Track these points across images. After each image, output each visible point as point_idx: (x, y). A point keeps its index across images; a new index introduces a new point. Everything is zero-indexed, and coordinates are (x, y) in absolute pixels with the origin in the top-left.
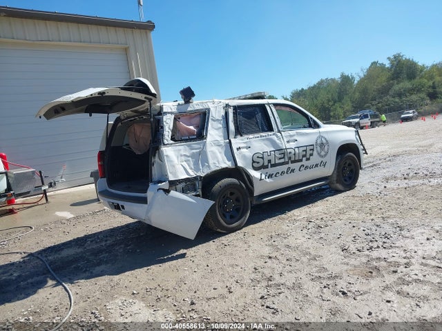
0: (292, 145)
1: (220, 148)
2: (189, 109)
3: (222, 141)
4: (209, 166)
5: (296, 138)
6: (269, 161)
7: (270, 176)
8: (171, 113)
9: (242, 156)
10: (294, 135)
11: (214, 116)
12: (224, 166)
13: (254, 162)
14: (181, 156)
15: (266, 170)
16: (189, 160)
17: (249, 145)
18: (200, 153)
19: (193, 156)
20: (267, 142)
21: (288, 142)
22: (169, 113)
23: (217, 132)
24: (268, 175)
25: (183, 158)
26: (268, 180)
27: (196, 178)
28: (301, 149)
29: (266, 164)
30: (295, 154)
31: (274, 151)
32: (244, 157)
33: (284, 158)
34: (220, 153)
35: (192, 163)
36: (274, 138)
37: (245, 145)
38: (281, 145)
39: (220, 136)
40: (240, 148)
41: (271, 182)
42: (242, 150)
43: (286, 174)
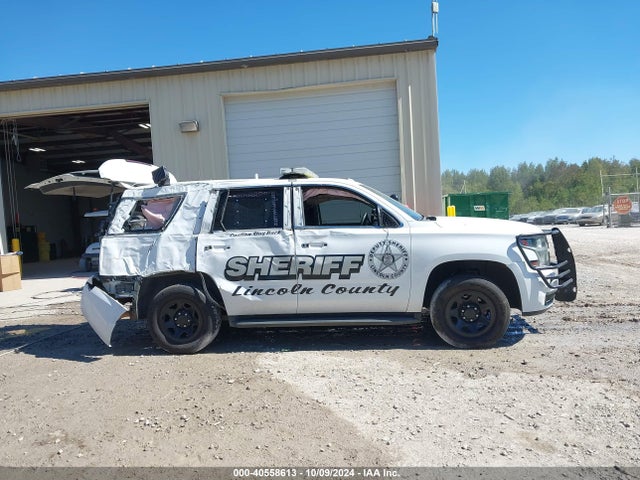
0: (313, 251)
1: (182, 245)
2: (158, 194)
3: (188, 235)
4: (155, 266)
5: (325, 240)
6: (258, 271)
7: (256, 292)
8: (132, 199)
9: (210, 259)
10: (325, 236)
11: (189, 202)
12: (177, 268)
13: (228, 268)
14: (127, 249)
15: (250, 283)
16: (136, 256)
17: (228, 245)
18: (150, 248)
19: (142, 251)
20: (263, 243)
21: (305, 246)
22: (128, 198)
23: (186, 223)
24: (252, 290)
25: (129, 252)
26: (249, 297)
27: (134, 278)
28: (331, 259)
29: (250, 273)
30: (312, 266)
31: (272, 257)
32: (214, 261)
33: (288, 269)
34: (180, 250)
35: (139, 259)
36: (279, 238)
37: (223, 244)
38: (285, 250)
39: (188, 229)
40: (210, 248)
41: (255, 301)
42: (213, 250)
43: (289, 293)
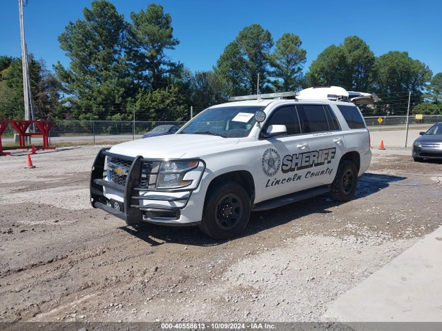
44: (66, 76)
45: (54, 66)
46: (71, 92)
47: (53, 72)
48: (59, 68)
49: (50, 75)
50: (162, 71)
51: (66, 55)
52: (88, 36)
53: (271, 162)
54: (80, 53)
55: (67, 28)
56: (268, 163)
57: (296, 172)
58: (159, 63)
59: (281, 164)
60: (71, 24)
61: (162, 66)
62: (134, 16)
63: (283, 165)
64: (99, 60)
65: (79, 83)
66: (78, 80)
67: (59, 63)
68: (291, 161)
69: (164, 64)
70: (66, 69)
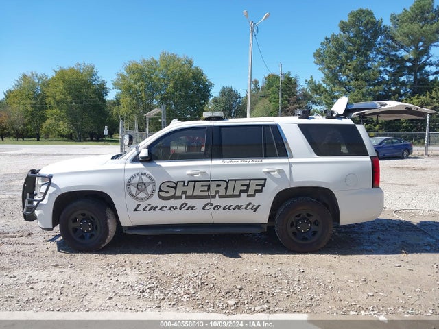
44: (317, 89)
45: (306, 81)
46: (320, 104)
47: (306, 86)
48: (311, 82)
49: (303, 89)
50: (428, 74)
51: (319, 69)
52: (341, 48)
53: (141, 186)
54: (331, 66)
55: (322, 44)
56: (137, 187)
57: (183, 200)
58: (425, 65)
59: (158, 190)
60: (326, 39)
61: (427, 68)
62: (394, 18)
63: (160, 190)
64: (350, 70)
65: (327, 95)
66: (326, 91)
67: (312, 77)
68: (175, 188)
69: (431, 65)
70: (317, 82)
